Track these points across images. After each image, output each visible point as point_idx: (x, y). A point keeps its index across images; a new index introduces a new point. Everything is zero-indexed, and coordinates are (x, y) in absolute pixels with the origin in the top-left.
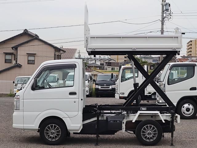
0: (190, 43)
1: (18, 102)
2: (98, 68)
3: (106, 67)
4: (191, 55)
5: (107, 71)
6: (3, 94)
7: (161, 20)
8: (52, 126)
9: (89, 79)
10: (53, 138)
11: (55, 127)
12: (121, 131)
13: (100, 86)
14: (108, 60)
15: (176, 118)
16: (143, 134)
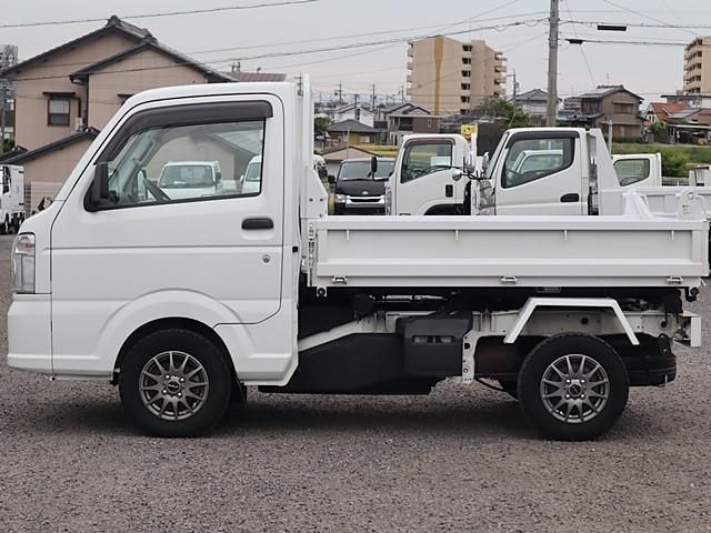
0: (697, 48)
1: (30, 261)
2: (367, 139)
3: (394, 133)
4: (698, 89)
10: (181, 406)
12: (457, 380)
13: (348, 197)
14: (401, 110)
15: (684, 326)
16: (550, 399)
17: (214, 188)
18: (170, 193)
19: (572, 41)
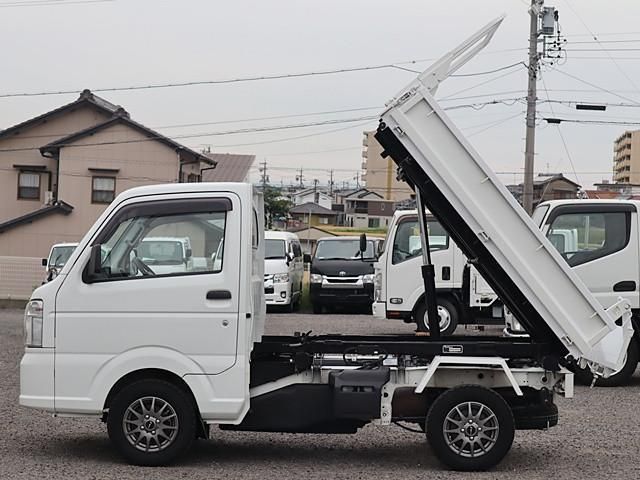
0: (627, 141)
1: (38, 322)
2: (326, 221)
3: (350, 216)
4: (628, 179)
5: (353, 231)
6: (9, 300)
7: (528, 65)
8: (148, 404)
9: (292, 255)
10: (153, 442)
11: (159, 405)
12: (377, 422)
13: (325, 277)
14: (357, 195)
15: (560, 381)
16: (451, 434)
17: (184, 265)
18: (156, 269)
19: (550, 121)
